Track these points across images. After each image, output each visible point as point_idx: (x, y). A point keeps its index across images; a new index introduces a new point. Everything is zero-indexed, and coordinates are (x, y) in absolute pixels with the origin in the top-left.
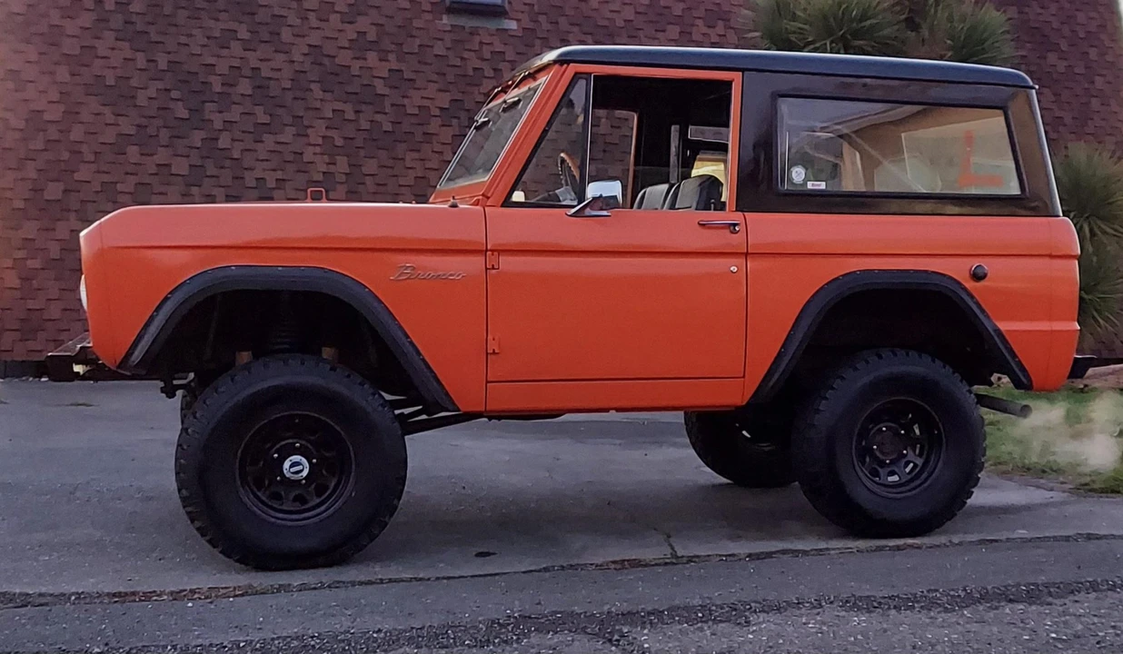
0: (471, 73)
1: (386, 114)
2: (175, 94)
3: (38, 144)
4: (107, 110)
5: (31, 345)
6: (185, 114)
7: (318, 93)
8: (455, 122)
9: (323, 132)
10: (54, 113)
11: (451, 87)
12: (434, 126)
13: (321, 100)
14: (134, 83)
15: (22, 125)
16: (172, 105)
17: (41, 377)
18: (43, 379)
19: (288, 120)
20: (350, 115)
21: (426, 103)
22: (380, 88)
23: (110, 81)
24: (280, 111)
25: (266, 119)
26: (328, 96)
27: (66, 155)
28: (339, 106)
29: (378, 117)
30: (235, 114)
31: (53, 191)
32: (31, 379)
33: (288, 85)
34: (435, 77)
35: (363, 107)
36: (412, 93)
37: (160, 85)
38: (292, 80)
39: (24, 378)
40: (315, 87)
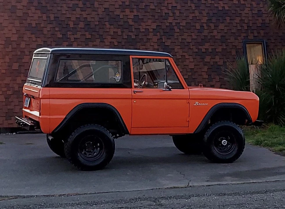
0: (164, 15)
1: (133, 32)
2: (57, 29)
3: (10, 49)
4: (33, 36)
5: (10, 122)
6: (61, 36)
7: (108, 26)
8: (158, 34)
9: (110, 40)
10: (15, 38)
11: (157, 21)
12: (151, 35)
13: (109, 28)
14: (42, 25)
15: (3, 43)
16: (56, 33)
17: (13, 133)
18: (14, 134)
19: (98, 36)
20: (120, 33)
21: (147, 27)
22: (131, 23)
23: (34, 25)
24: (93, 33)
25: (89, 36)
26: (112, 26)
27: (19, 53)
28: (115, 30)
29: (130, 34)
30: (78, 35)
31: (15, 66)
32: (10, 134)
34: (151, 17)
35: (125, 30)
36: (142, 24)
37: (51, 26)
38: (98, 21)
39: (7, 133)
40: (107, 23)
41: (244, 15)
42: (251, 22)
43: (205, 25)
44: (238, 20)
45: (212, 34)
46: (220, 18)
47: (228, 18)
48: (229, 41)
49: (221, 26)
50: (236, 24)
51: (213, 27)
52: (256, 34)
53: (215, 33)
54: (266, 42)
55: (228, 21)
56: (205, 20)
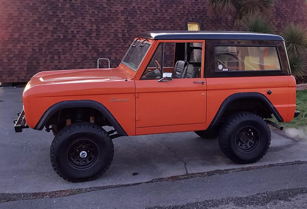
1: (106, 12)
2: (49, 8)
3: (12, 23)
4: (30, 13)
5: (11, 78)
6: (52, 14)
7: (88, 7)
8: (125, 14)
9: (89, 18)
10: (16, 14)
11: (124, 5)
12: (119, 16)
13: (89, 9)
14: (37, 5)
15: (7, 17)
16: (48, 11)
17: (14, 86)
18: (14, 87)
19: (80, 15)
20: (96, 13)
21: (117, 9)
22: (105, 5)
23: (31, 5)
24: (77, 12)
25: (74, 15)
26: (91, 8)
27: (19, 26)
28: (93, 11)
29: (104, 14)
30: (65, 13)
31: (16, 35)
32: (11, 87)
33: (79, 5)
34: (119, 2)
35: (100, 11)
36: (113, 7)
37: (44, 5)
38: (81, 4)
39: (9, 87)
40: (87, 5)
41: (185, 3)
42: (191, 8)
43: (158, 9)
44: (181, 7)
45: (163, 16)
46: (169, 5)
47: (174, 5)
48: (175, 21)
49: (170, 11)
50: (180, 9)
51: (164, 11)
52: (194, 17)
53: (166, 15)
54: (201, 23)
55: (175, 7)
56: (158, 6)
